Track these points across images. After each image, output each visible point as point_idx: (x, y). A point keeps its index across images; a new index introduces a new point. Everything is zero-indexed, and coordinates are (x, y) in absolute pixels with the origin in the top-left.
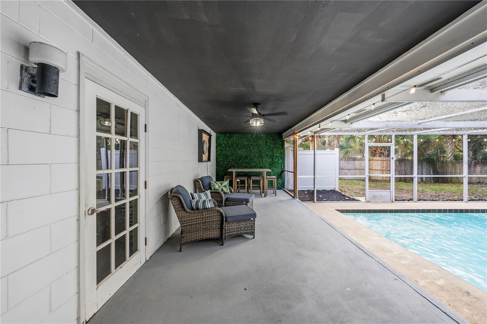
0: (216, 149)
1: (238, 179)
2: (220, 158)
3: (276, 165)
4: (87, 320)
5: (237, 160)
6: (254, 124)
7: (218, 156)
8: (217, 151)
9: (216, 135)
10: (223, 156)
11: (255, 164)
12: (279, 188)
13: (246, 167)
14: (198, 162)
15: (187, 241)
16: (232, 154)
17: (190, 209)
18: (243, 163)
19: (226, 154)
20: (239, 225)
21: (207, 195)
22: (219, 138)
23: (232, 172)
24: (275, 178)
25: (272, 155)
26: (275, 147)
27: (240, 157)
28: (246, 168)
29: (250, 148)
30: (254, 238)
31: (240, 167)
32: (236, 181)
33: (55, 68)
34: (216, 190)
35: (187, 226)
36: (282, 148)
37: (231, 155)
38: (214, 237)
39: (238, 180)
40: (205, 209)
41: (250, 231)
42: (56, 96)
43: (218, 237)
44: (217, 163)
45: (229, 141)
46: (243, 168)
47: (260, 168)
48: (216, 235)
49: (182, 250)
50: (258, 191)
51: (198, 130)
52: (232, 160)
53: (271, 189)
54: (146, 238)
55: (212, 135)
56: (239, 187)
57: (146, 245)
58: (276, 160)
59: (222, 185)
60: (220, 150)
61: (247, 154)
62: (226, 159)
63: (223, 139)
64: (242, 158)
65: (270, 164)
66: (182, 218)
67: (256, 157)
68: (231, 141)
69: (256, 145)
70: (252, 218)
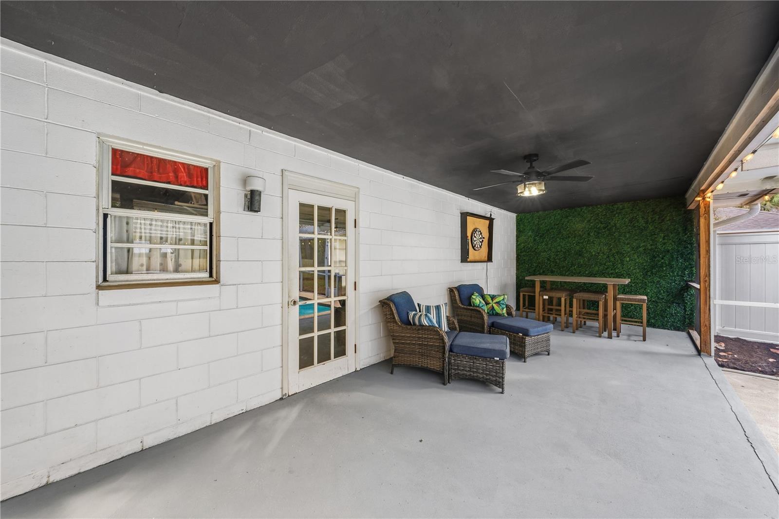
0: (517, 241)
1: (546, 295)
2: (523, 256)
3: (663, 271)
4: (290, 395)
5: (560, 259)
6: (526, 194)
7: (521, 252)
8: (518, 243)
9: (517, 216)
10: (529, 252)
11: (601, 268)
12: (673, 325)
13: (579, 274)
14: (461, 262)
15: (400, 363)
16: (547, 248)
17: (403, 323)
18: (573, 265)
19: (536, 249)
20: (473, 362)
21: (440, 310)
22: (521, 220)
23: (533, 282)
24: (643, 301)
25: (651, 249)
26: (661, 230)
27: (565, 253)
28: (581, 276)
29: (589, 234)
30: (502, 393)
31: (564, 272)
32: (541, 298)
33: (257, 191)
34: (477, 306)
35: (415, 345)
36: (685, 230)
37: (546, 250)
38: (434, 369)
39: (546, 297)
40: (421, 325)
41: (494, 379)
42: (259, 211)
43: (440, 371)
44: (518, 264)
45: (542, 224)
46: (573, 276)
47: (614, 277)
48: (437, 368)
49: (395, 372)
50: (596, 324)
51: (461, 213)
52: (548, 259)
53: (635, 324)
54: (355, 345)
55: (494, 219)
56: (554, 311)
57: (355, 352)
58: (663, 259)
59: (492, 301)
60: (523, 243)
61: (582, 248)
62: (536, 258)
63: (529, 222)
64: (569, 255)
65: (644, 269)
66: (393, 332)
67: (603, 253)
68: (545, 224)
69: (604, 228)
70: (498, 357)
